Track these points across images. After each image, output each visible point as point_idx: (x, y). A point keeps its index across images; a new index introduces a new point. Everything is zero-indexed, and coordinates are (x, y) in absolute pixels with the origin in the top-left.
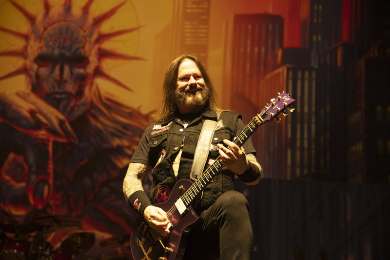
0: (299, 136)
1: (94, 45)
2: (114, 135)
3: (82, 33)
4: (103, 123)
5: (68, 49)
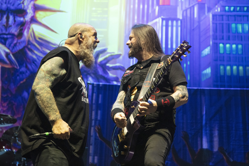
5: (12, 4)
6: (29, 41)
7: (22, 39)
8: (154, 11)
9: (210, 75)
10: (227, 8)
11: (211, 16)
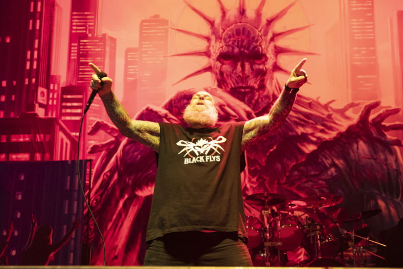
2: (298, 124)
3: (257, 32)
5: (246, 47)
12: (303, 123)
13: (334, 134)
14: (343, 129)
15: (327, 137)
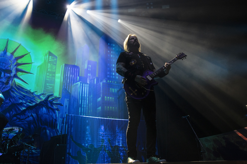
0: (83, 104)
1: (14, 67)
2: (20, 99)
3: (10, 62)
4: (15, 94)
5: (4, 66)
6: (12, 86)
7: (8, 86)
8: (77, 79)
9: (100, 110)
10: (108, 81)
11: (101, 83)
12: (22, 98)
13: (34, 104)
14: (38, 103)
15: (31, 105)
